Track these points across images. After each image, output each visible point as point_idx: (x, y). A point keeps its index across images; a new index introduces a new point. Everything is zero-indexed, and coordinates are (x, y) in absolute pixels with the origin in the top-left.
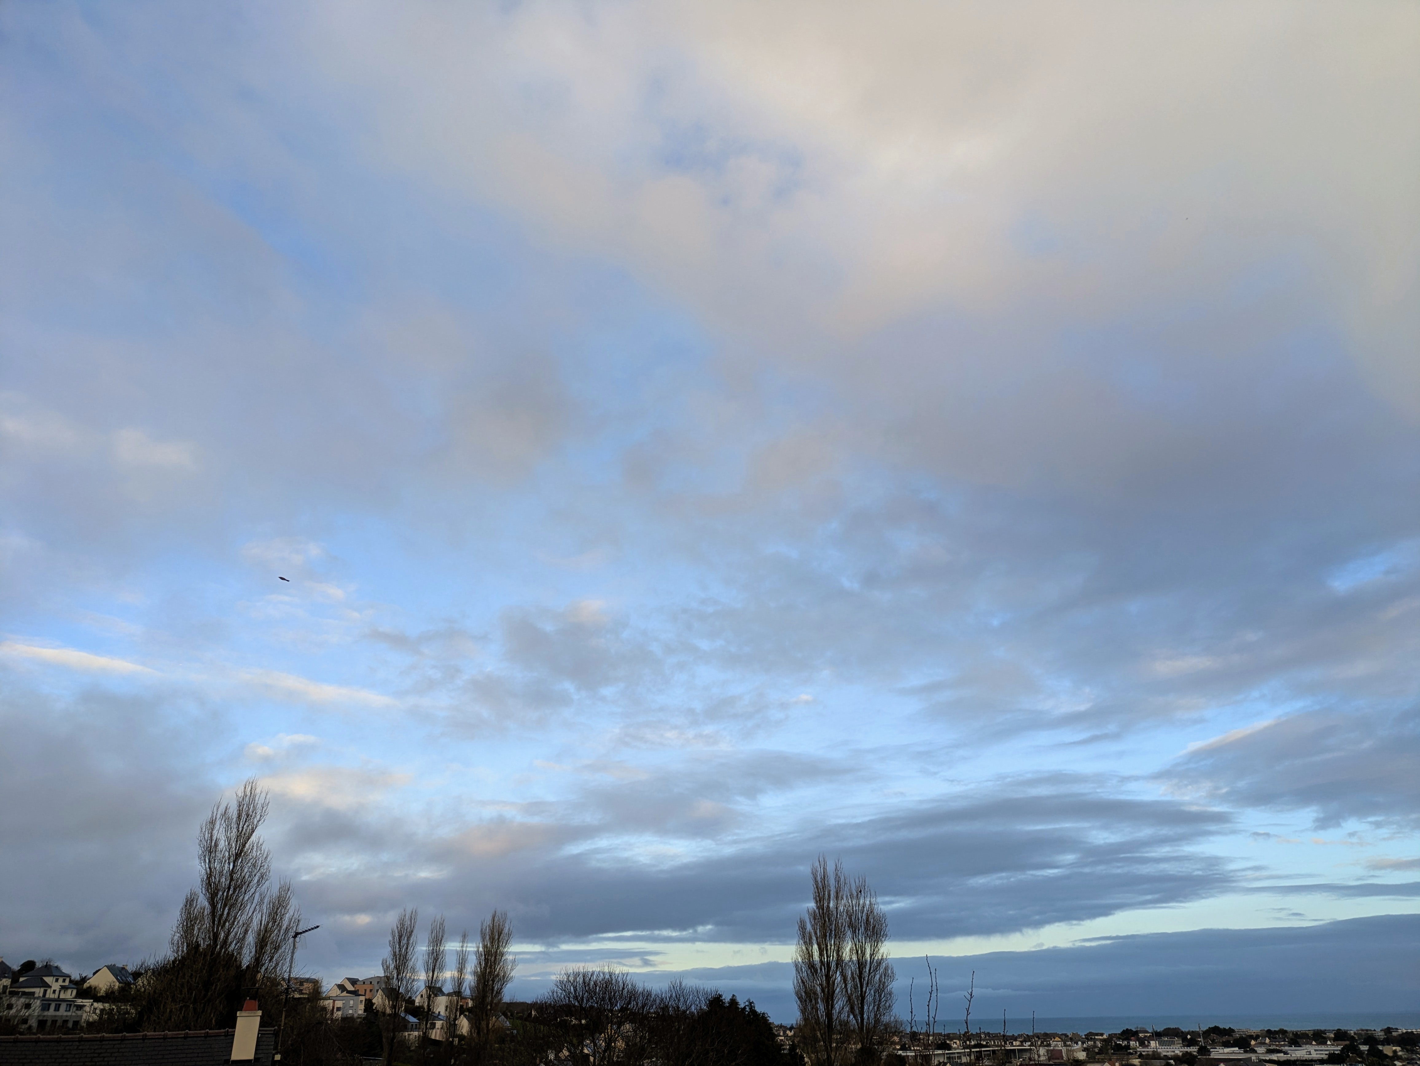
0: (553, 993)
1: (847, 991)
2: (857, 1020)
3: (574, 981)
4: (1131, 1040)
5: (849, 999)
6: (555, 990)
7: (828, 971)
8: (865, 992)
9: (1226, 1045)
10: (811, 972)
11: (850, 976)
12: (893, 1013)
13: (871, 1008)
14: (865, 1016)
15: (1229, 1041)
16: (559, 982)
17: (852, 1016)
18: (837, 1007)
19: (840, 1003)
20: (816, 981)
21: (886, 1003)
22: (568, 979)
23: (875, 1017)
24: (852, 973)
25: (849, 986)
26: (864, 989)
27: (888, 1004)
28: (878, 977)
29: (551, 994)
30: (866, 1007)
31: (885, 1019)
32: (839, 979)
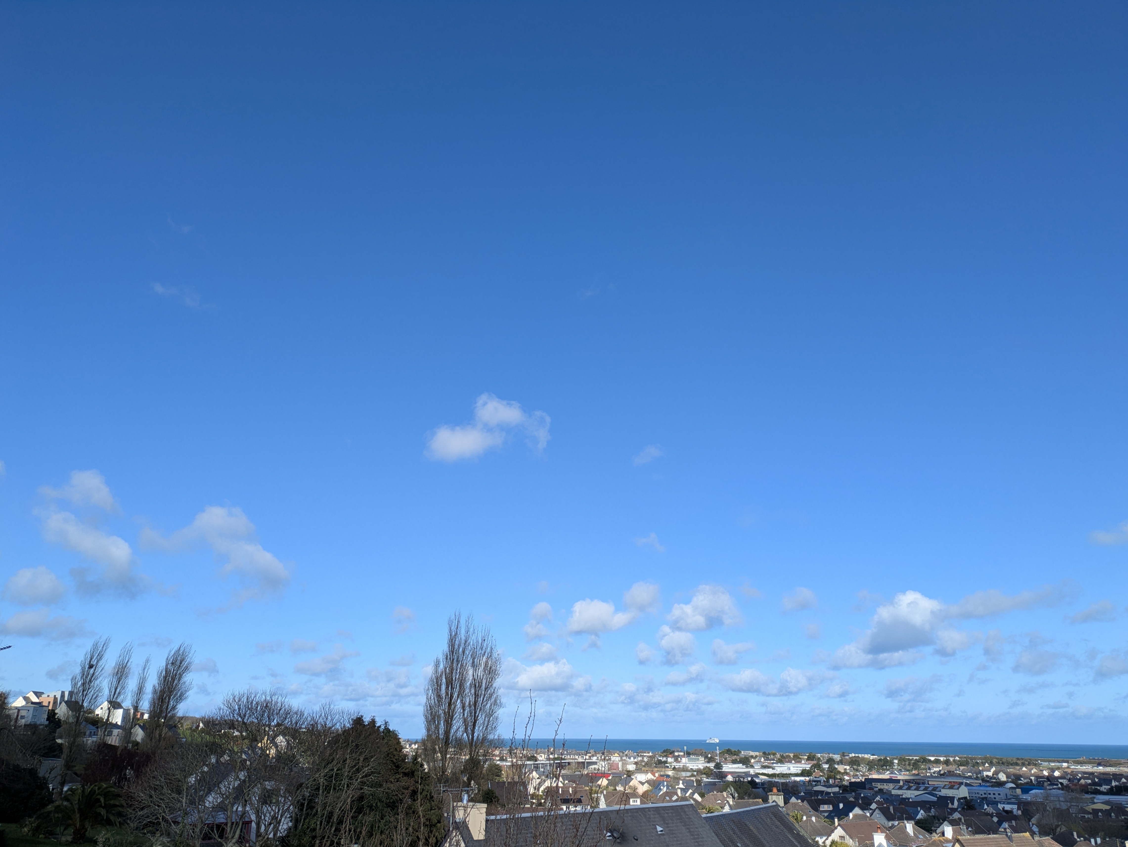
0: (220, 709)
1: (464, 715)
2: (468, 738)
3: (239, 701)
4: (669, 757)
5: (465, 721)
6: (222, 707)
7: (451, 700)
8: (478, 716)
9: (734, 762)
10: (438, 700)
11: (467, 704)
12: (497, 733)
13: (481, 728)
14: (476, 734)
15: (736, 760)
16: (226, 701)
17: (465, 734)
18: (455, 728)
19: (457, 724)
20: (441, 707)
21: (493, 725)
22: (234, 699)
23: (483, 735)
24: (470, 702)
25: (466, 712)
26: (477, 714)
27: (494, 726)
28: (489, 705)
29: (218, 710)
30: (477, 728)
31: (491, 737)
32: (459, 706)
